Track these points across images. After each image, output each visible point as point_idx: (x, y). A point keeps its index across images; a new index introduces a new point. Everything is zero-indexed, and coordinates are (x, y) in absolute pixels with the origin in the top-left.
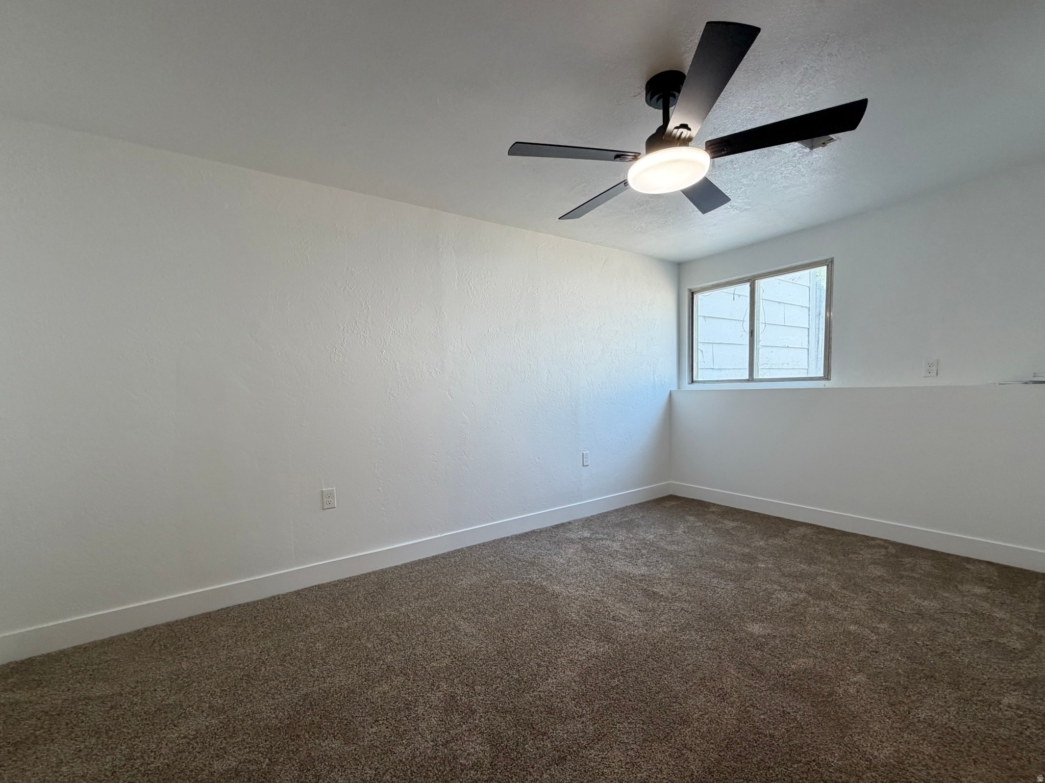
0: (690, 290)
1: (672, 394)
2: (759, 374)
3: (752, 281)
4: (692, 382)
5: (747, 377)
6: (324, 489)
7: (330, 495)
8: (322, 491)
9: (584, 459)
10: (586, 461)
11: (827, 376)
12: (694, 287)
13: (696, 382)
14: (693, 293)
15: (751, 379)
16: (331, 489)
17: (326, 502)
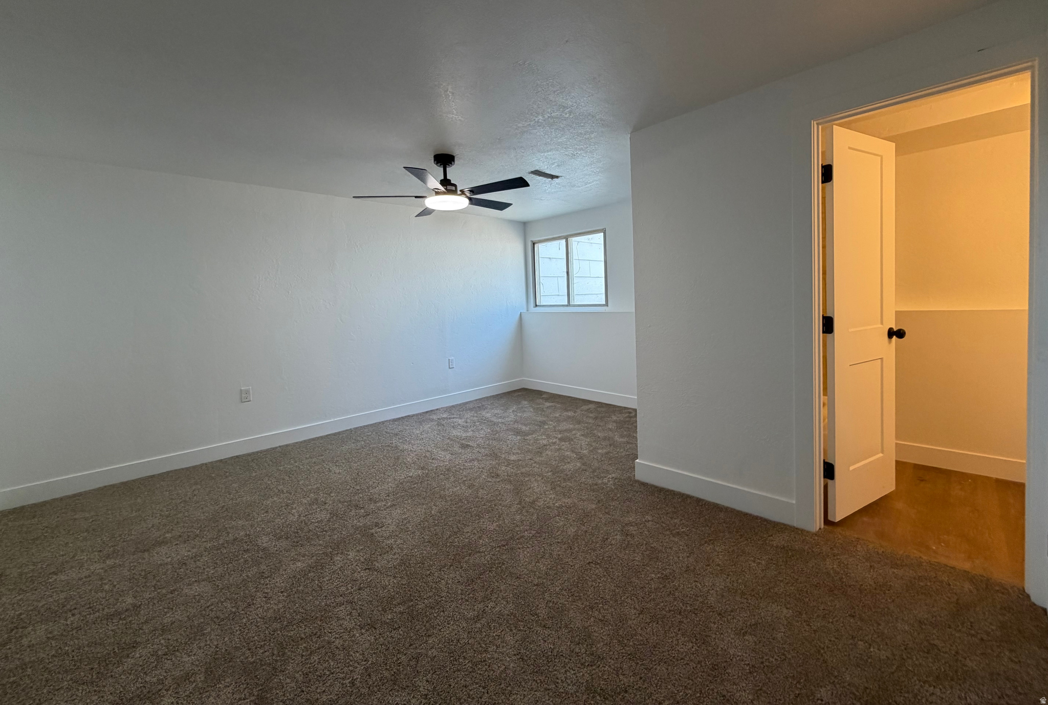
0: (532, 241)
1: (522, 316)
2: (577, 301)
3: (566, 238)
4: (536, 306)
5: (566, 303)
6: (242, 388)
7: (247, 392)
8: (241, 390)
9: (450, 363)
10: (452, 365)
11: (607, 305)
12: (535, 239)
13: (538, 306)
14: (534, 244)
15: (569, 305)
16: (248, 388)
17: (244, 397)
